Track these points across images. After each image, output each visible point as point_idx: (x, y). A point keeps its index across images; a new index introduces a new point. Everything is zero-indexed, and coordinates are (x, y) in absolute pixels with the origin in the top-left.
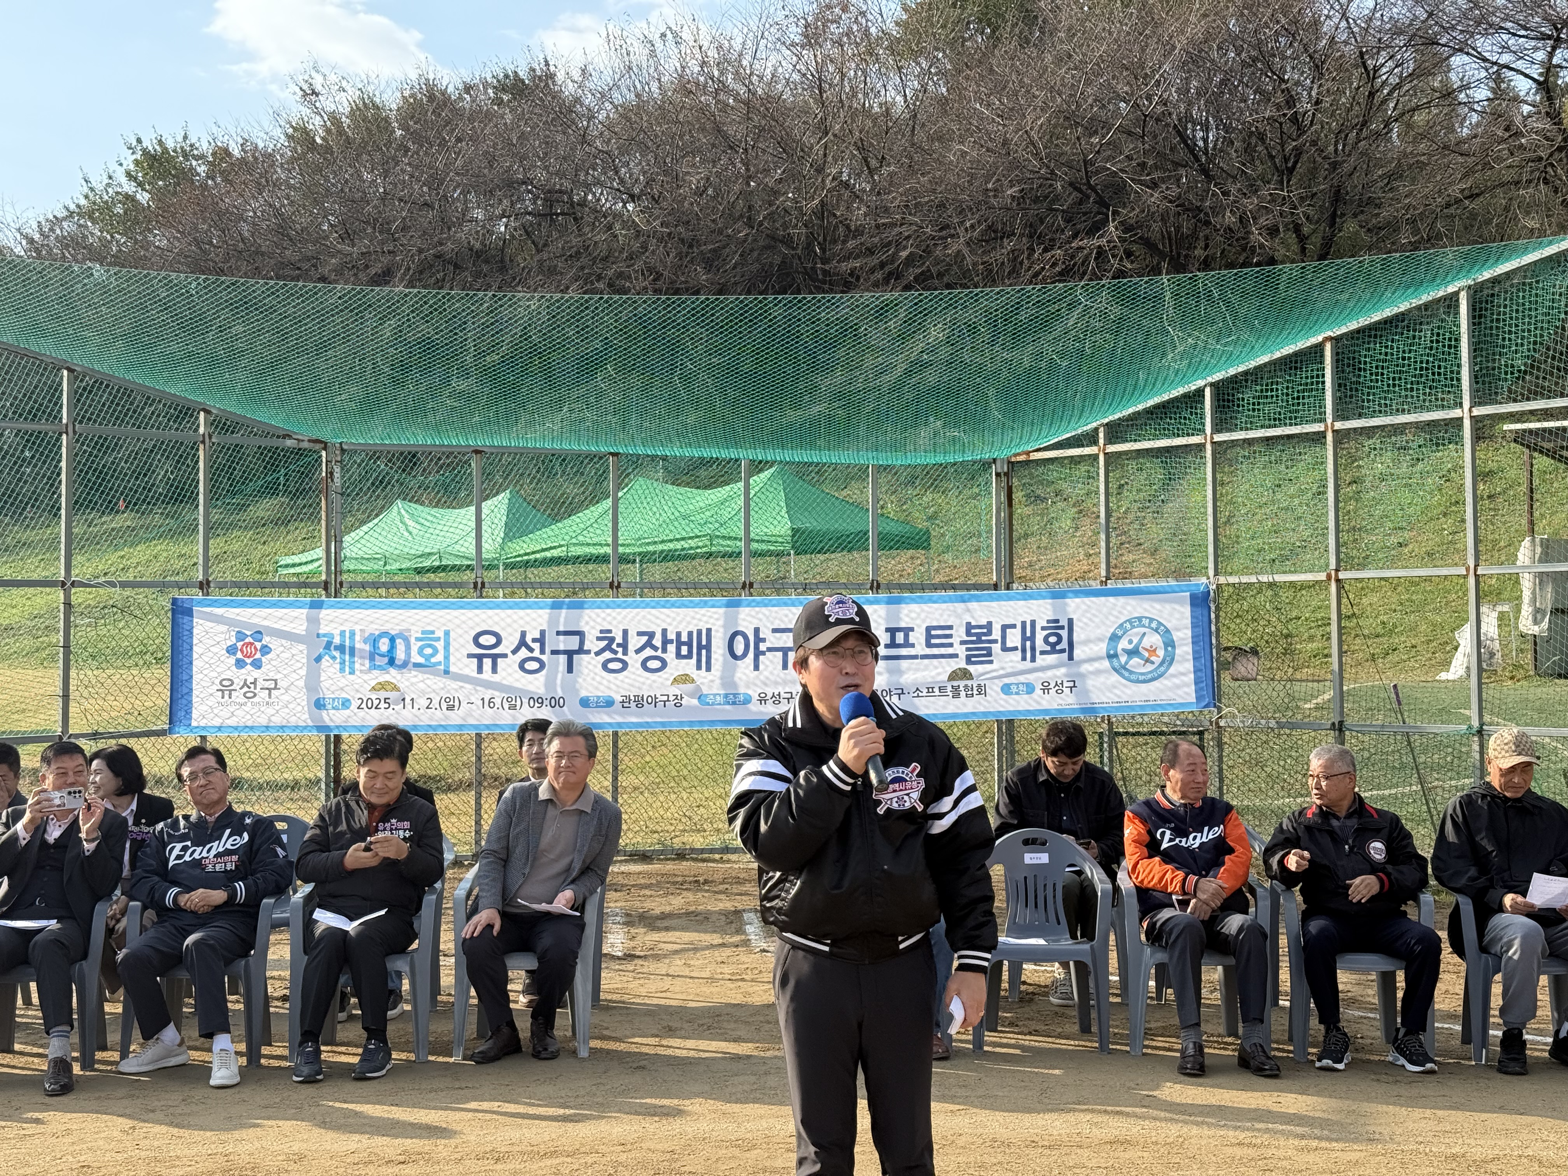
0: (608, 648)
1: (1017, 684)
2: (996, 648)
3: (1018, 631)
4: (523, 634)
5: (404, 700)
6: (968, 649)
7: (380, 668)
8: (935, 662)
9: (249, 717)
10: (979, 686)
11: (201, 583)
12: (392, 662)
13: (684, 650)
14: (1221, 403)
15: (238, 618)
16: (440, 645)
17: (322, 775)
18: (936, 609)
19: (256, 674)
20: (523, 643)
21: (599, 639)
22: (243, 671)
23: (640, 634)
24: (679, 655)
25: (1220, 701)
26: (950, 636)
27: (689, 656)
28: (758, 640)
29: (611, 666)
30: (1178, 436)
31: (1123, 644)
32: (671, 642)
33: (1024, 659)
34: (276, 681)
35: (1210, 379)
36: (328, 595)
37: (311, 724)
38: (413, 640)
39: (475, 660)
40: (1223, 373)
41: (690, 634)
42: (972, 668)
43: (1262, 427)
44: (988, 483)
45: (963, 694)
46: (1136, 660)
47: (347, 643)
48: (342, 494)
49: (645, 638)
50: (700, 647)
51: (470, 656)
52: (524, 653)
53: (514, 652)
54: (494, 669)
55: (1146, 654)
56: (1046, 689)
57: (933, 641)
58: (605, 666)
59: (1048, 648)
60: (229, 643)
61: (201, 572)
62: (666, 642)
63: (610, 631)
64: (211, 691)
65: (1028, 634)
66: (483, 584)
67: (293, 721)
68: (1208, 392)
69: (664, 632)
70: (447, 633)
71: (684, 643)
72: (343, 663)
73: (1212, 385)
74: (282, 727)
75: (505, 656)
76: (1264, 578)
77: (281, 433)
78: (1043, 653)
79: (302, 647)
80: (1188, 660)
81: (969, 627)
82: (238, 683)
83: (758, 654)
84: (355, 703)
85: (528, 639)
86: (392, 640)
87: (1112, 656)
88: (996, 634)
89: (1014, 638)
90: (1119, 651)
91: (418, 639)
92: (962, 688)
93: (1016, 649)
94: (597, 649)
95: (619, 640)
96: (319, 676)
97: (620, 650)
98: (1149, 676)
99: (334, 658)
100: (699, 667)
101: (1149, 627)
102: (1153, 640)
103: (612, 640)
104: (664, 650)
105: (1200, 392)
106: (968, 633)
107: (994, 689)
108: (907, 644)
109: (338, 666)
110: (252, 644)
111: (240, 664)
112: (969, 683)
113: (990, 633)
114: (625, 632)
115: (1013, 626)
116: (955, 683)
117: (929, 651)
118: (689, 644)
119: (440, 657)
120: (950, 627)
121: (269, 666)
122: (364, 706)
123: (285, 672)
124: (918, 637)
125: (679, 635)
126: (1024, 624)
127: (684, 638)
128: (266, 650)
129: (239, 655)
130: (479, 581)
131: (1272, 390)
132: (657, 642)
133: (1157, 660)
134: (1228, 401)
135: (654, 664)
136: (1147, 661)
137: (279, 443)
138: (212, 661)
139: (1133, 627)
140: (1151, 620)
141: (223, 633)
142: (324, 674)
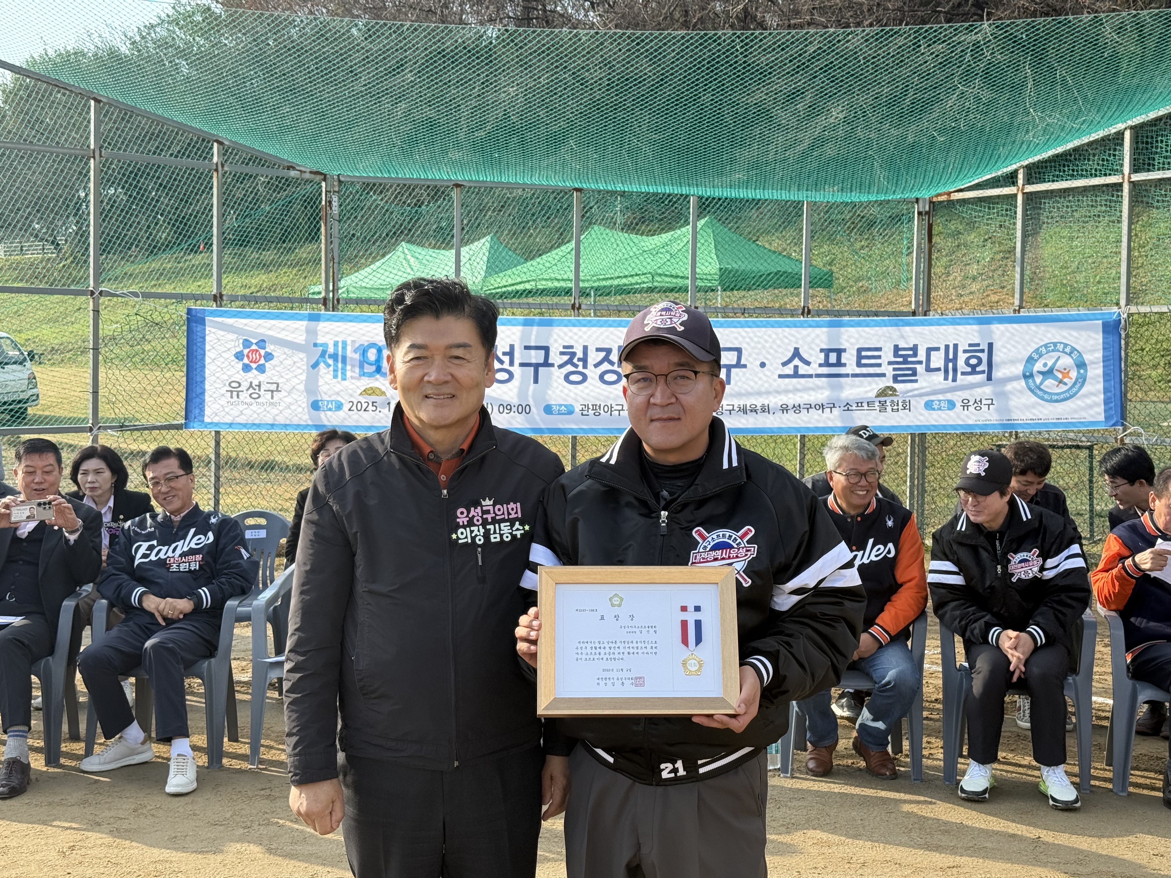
0: (570, 362)
1: (939, 401)
2: (920, 369)
3: (942, 352)
6: (895, 369)
7: (370, 375)
8: (864, 380)
9: (255, 416)
10: (904, 402)
11: (215, 296)
12: (378, 371)
14: (1140, 145)
15: (246, 328)
18: (867, 333)
19: (262, 378)
21: (562, 353)
22: (250, 374)
23: (598, 350)
25: (1125, 420)
26: (879, 357)
29: (572, 378)
30: (1096, 176)
31: (1038, 366)
33: (946, 378)
34: (278, 384)
35: (1130, 123)
36: (327, 309)
37: (309, 423)
40: (1143, 116)
42: (896, 386)
44: (910, 221)
45: (889, 409)
46: (1050, 381)
47: (340, 353)
48: (339, 221)
49: (603, 354)
55: (1060, 376)
56: (965, 405)
58: (567, 378)
60: (238, 350)
61: (215, 286)
63: (572, 347)
64: (222, 392)
65: (951, 356)
67: (295, 421)
68: (1127, 135)
72: (336, 369)
74: (286, 426)
77: (286, 164)
78: (963, 373)
80: (1098, 382)
82: (245, 385)
84: (347, 407)
86: (379, 351)
87: (1027, 377)
88: (922, 355)
89: (938, 360)
90: (1035, 372)
92: (888, 403)
93: (939, 369)
94: (560, 363)
95: (580, 355)
96: (317, 381)
97: (581, 364)
98: (1062, 396)
99: (329, 366)
101: (1063, 352)
102: (1067, 363)
103: (573, 354)
105: (1120, 135)
106: (896, 355)
107: (918, 404)
108: (839, 364)
109: (332, 373)
110: (257, 351)
111: (246, 368)
112: (895, 399)
113: (915, 355)
114: (585, 348)
115: (937, 349)
116: (882, 399)
117: (858, 371)
120: (879, 349)
121: (273, 372)
122: (354, 408)
123: (287, 377)
124: (849, 358)
126: (947, 347)
128: (269, 357)
129: (246, 361)
133: (1069, 382)
134: (1147, 143)
135: (610, 377)
136: (1061, 382)
137: (285, 173)
138: (223, 366)
139: (1048, 351)
140: (1066, 345)
141: (232, 340)
142: (321, 380)
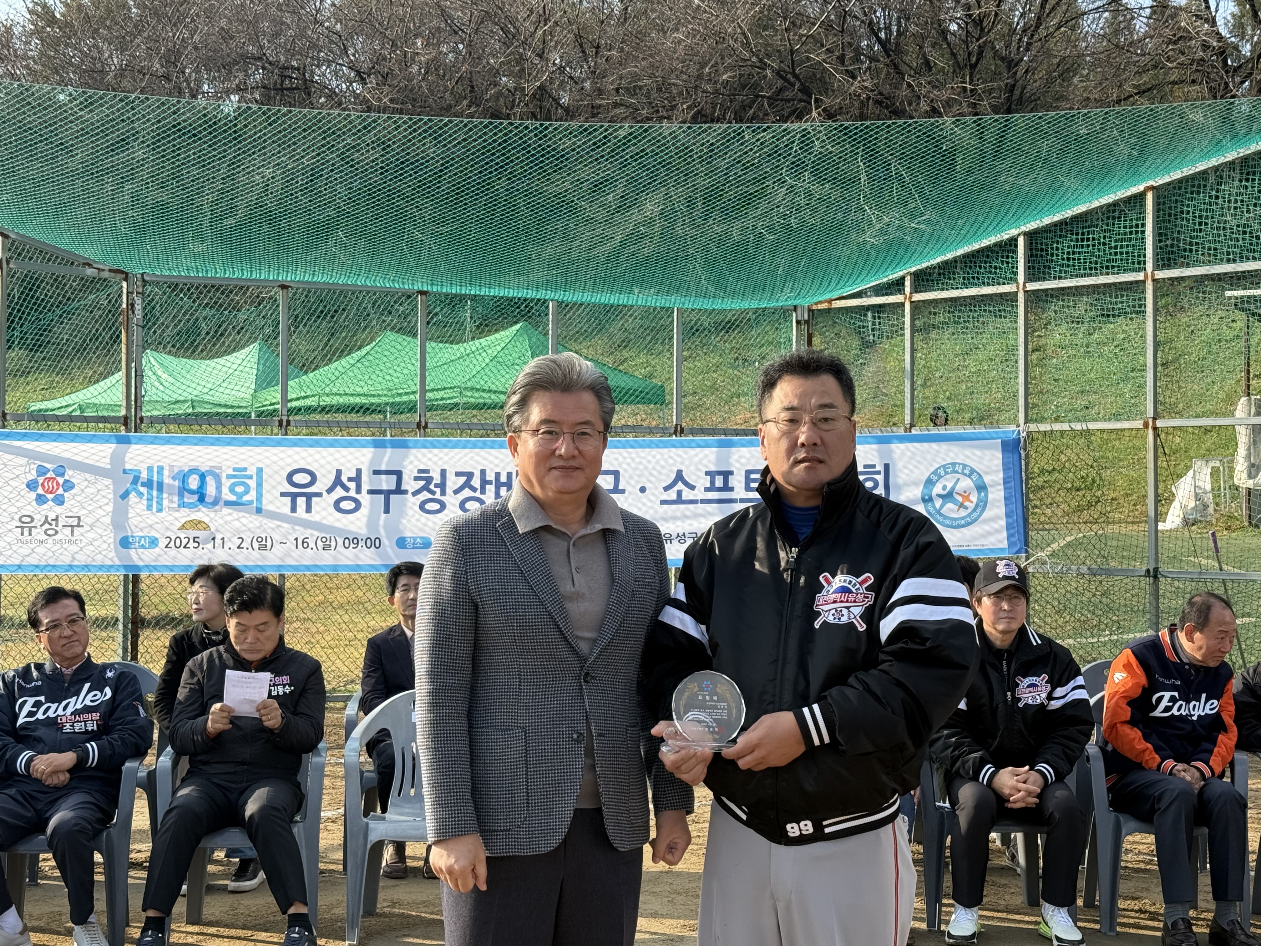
0: (425, 488)
4: (339, 473)
5: (214, 539)
7: (190, 505)
9: (51, 554)
12: (202, 499)
14: (1034, 252)
15: (41, 451)
16: (252, 483)
17: (120, 615)
20: (337, 482)
21: (416, 479)
23: (458, 474)
25: (1029, 546)
29: (429, 506)
31: (938, 489)
32: (490, 483)
35: (1023, 229)
36: (129, 431)
37: (117, 562)
38: (224, 477)
39: (289, 499)
40: (1039, 221)
43: (1077, 276)
46: (949, 507)
48: (143, 327)
49: (463, 479)
51: (283, 494)
52: (339, 492)
53: (330, 491)
54: (309, 509)
55: (960, 499)
58: (422, 507)
60: (30, 477)
62: (484, 482)
63: (427, 471)
64: (10, 528)
67: (99, 560)
68: (1021, 241)
69: (483, 472)
70: (259, 472)
71: (504, 484)
72: (150, 500)
73: (1026, 234)
74: (87, 566)
75: (319, 495)
76: (1078, 426)
77: (82, 261)
79: (108, 482)
80: (1000, 506)
85: (344, 479)
86: (203, 477)
87: (926, 501)
90: (934, 496)
91: (229, 477)
94: (414, 489)
95: (437, 479)
96: (127, 513)
97: (438, 491)
98: (962, 524)
99: (141, 494)
101: (963, 473)
102: (968, 486)
104: (483, 491)
105: (1013, 241)
108: (726, 488)
109: (145, 502)
110: (54, 479)
111: (41, 500)
114: (443, 473)
117: (747, 495)
119: (252, 496)
121: (73, 502)
122: (172, 543)
123: (90, 508)
124: (737, 481)
125: (498, 475)
128: (69, 485)
129: (40, 491)
131: (1088, 239)
133: (971, 505)
136: (961, 506)
138: (11, 496)
139: (947, 473)
140: (965, 466)
141: (22, 466)
142: (131, 511)
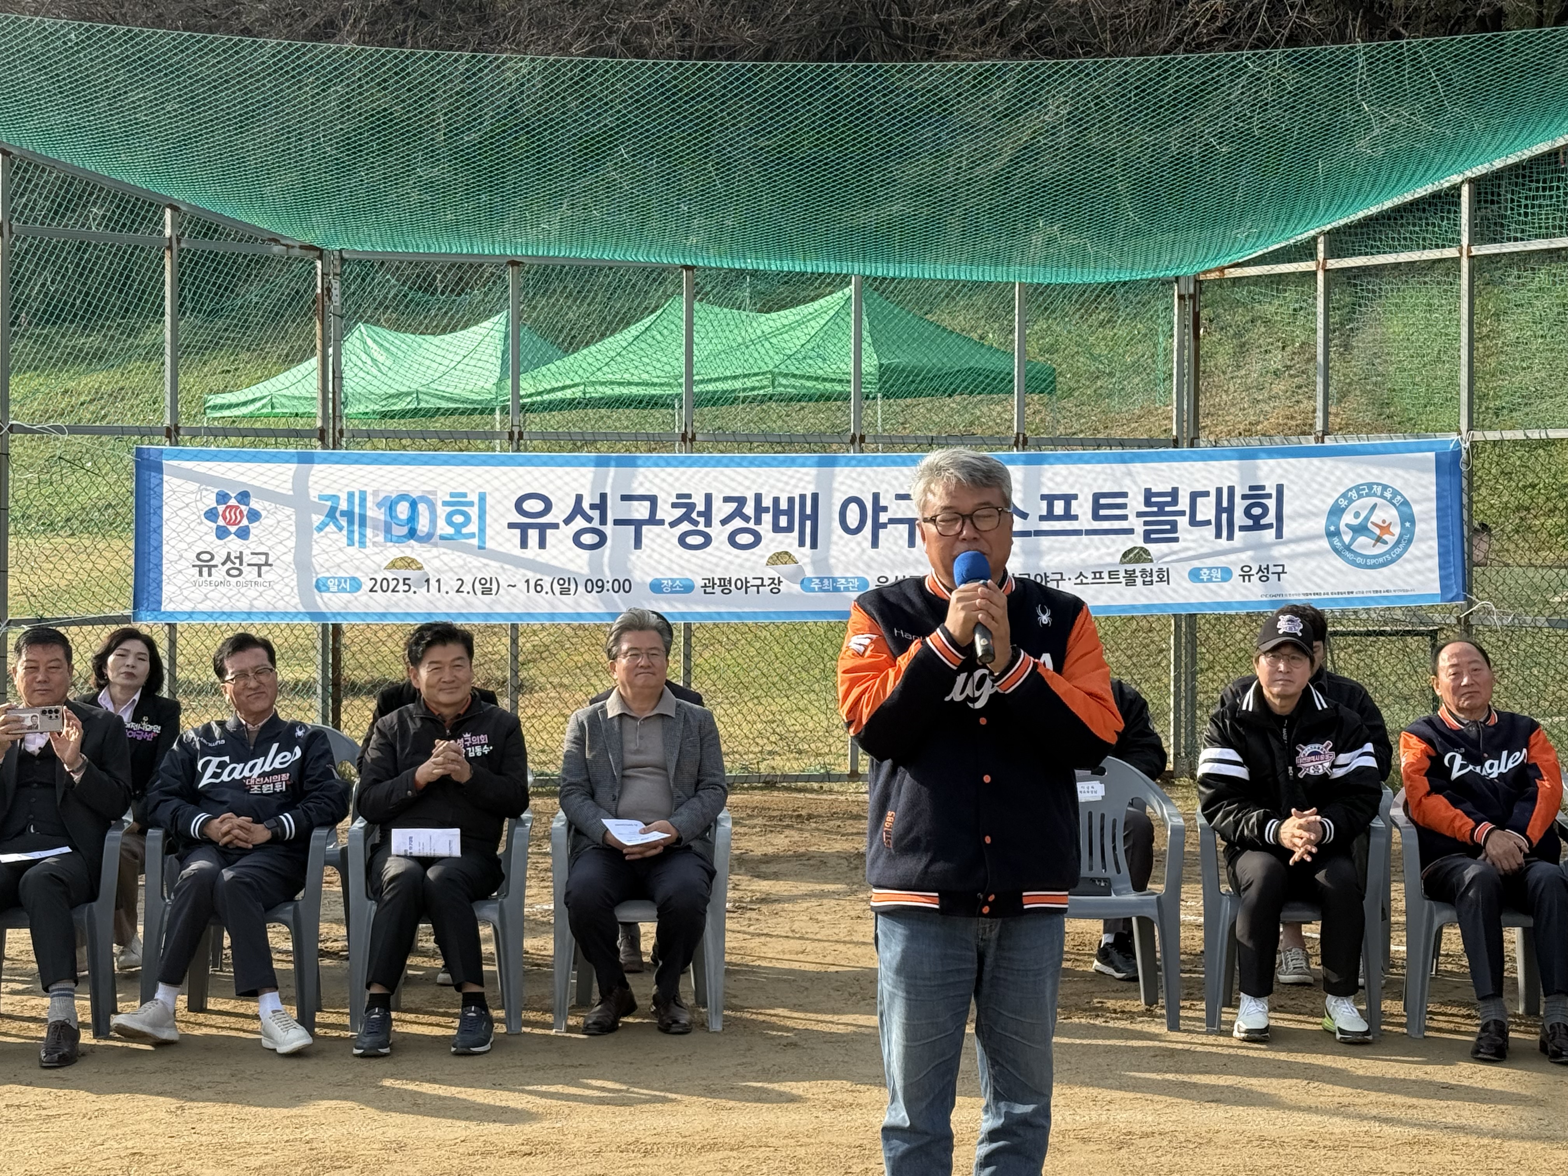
0: (686, 517)
1: (1210, 569)
2: (1183, 522)
3: (1213, 498)
4: (579, 498)
5: (428, 581)
6: (1146, 523)
7: (400, 539)
8: (1107, 538)
9: (225, 601)
10: (1160, 570)
11: (168, 429)
12: (412, 534)
13: (783, 521)
14: (1482, 205)
16: (474, 512)
17: (318, 676)
18: (1089, 472)
19: (244, 546)
20: (577, 509)
21: (674, 505)
22: (227, 542)
23: (727, 499)
24: (777, 528)
25: (1470, 592)
26: (1123, 506)
27: (789, 529)
28: (878, 508)
29: (690, 540)
31: (1348, 518)
32: (767, 510)
33: (1218, 535)
34: (266, 555)
35: (1469, 174)
36: (325, 446)
37: (303, 610)
38: (439, 503)
39: (517, 532)
40: (1487, 165)
41: (791, 500)
42: (1152, 548)
43: (1537, 237)
44: (1169, 308)
45: (1139, 581)
46: (1362, 539)
47: (357, 510)
48: (342, 317)
49: (734, 505)
50: (803, 517)
51: (511, 526)
52: (579, 523)
53: (567, 521)
54: (542, 544)
55: (1377, 531)
56: (1246, 576)
57: (1102, 512)
58: (682, 540)
59: (1250, 522)
60: (208, 505)
61: (168, 414)
62: (759, 509)
63: (689, 496)
64: (179, 568)
65: (1225, 504)
66: (521, 434)
67: (281, 606)
68: (1465, 190)
69: (758, 498)
70: (482, 498)
71: (784, 512)
72: (351, 532)
73: (1471, 181)
74: (268, 614)
75: (555, 526)
76: (1535, 435)
77: (267, 236)
78: (1243, 528)
79: (289, 511)
80: (1431, 538)
81: (1149, 495)
82: (220, 557)
83: (877, 526)
84: (367, 586)
85: (586, 505)
86: (414, 505)
87: (1330, 535)
88: (1184, 503)
89: (1206, 510)
90: (1342, 527)
91: (446, 504)
92: (1138, 574)
93: (1208, 523)
94: (672, 519)
95: (701, 507)
96: (314, 550)
97: (702, 520)
98: (1381, 560)
99: (340, 526)
100: (802, 543)
101: (1382, 496)
102: (1388, 514)
103: (691, 506)
104: (758, 521)
105: (1455, 191)
106: (1148, 503)
107: (1179, 574)
108: (1068, 516)
110: (237, 508)
111: (222, 533)
112: (1148, 566)
113: (1175, 502)
114: (708, 498)
115: (1206, 494)
116: (1130, 567)
117: (1098, 525)
118: (790, 513)
119: (473, 528)
120: (1124, 495)
122: (378, 586)
124: (1082, 508)
125: (776, 500)
126: (1219, 491)
127: (784, 505)
128: (254, 516)
129: (221, 522)
130: (516, 430)
131: (1551, 188)
132: (749, 510)
133: (1390, 540)
134: (1492, 202)
135: (745, 539)
136: (1379, 539)
137: (263, 250)
138: (180, 529)
139: (1360, 496)
140: (1385, 487)
